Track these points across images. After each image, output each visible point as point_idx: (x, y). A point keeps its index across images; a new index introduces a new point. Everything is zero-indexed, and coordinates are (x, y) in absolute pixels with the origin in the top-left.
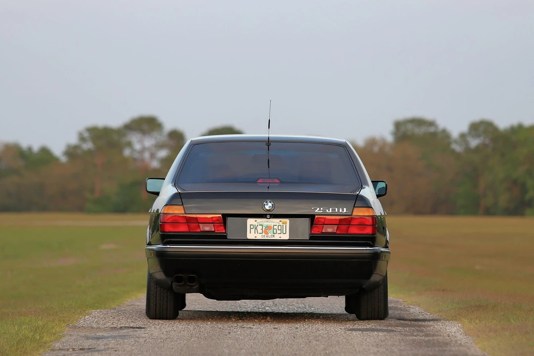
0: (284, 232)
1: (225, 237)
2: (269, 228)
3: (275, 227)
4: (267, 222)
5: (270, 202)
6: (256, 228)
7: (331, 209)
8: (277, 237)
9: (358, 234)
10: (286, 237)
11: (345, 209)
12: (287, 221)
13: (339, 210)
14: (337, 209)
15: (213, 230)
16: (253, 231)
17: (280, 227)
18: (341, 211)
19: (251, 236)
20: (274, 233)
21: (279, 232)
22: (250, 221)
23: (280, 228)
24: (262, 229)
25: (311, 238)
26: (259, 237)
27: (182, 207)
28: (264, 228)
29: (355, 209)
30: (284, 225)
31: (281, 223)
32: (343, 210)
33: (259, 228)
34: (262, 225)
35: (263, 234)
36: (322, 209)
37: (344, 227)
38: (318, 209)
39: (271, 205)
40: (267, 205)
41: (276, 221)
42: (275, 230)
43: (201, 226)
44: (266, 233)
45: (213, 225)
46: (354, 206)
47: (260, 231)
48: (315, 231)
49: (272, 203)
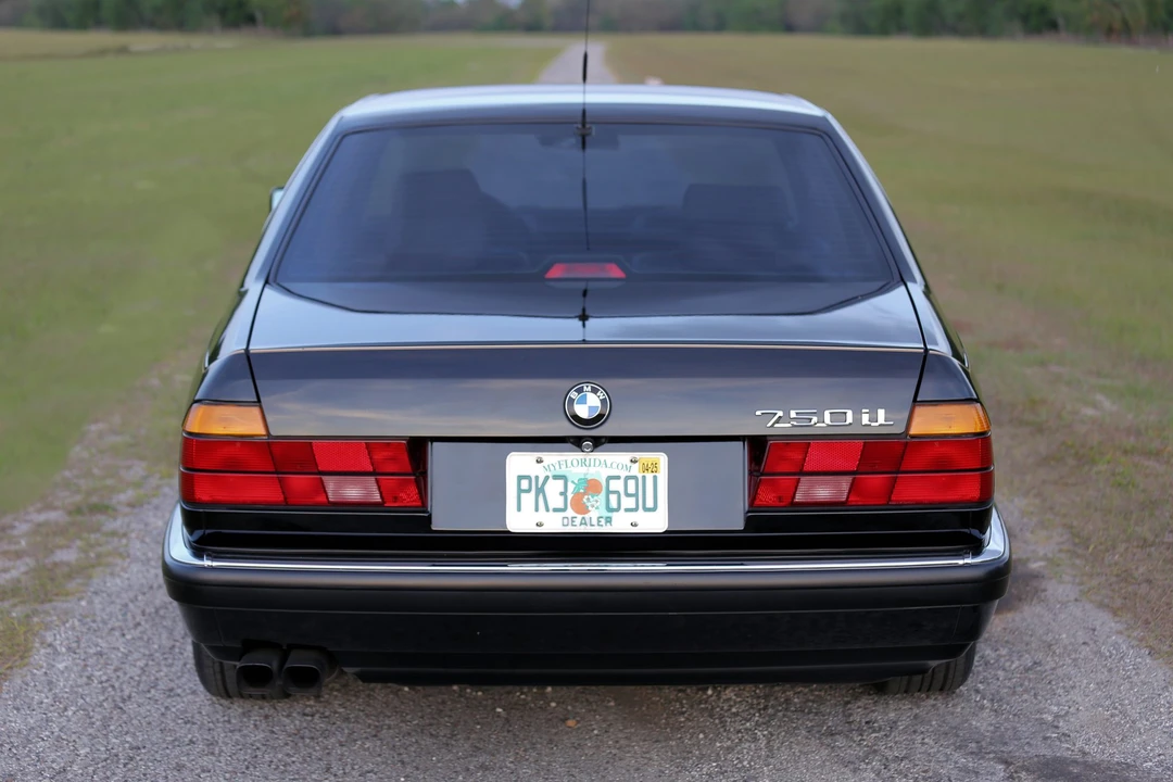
0: (650, 504)
1: (423, 523)
2: (592, 486)
3: (616, 485)
4: (583, 463)
5: (594, 391)
6: (540, 491)
7: (827, 414)
8: (621, 524)
9: (932, 505)
10: (655, 522)
11: (881, 413)
12: (660, 459)
13: (857, 420)
14: (850, 414)
15: (377, 498)
16: (528, 499)
17: (631, 483)
18: (865, 419)
19: (520, 520)
20: (610, 510)
21: (628, 502)
22: (519, 462)
23: (631, 490)
24: (564, 494)
25: (750, 522)
26: (554, 524)
27: (255, 411)
28: (571, 487)
29: (919, 410)
30: (650, 477)
31: (635, 470)
33: (553, 489)
34: (563, 478)
35: (570, 513)
37: (876, 480)
39: (598, 403)
40: (583, 401)
41: (618, 460)
42: (613, 498)
43: (331, 484)
44: (581, 508)
45: (377, 481)
46: (915, 400)
47: (555, 500)
48: (767, 497)
49: (602, 394)
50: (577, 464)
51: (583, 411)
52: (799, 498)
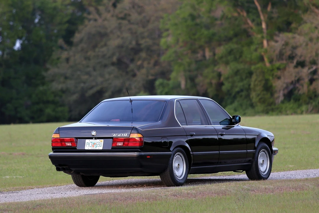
0: (101, 146)
1: (76, 149)
2: (94, 144)
3: (97, 144)
4: (94, 141)
6: (89, 144)
7: (120, 134)
8: (97, 148)
9: (133, 146)
10: (101, 148)
11: (126, 134)
12: (103, 140)
13: (123, 135)
14: (123, 134)
15: (71, 145)
16: (88, 145)
19: (87, 148)
21: (98, 146)
22: (87, 141)
23: (99, 144)
25: (112, 148)
26: (90, 148)
27: (59, 135)
30: (101, 142)
31: (100, 142)
32: (125, 135)
33: (91, 144)
35: (92, 147)
36: (116, 134)
37: (126, 143)
38: (115, 134)
39: (95, 133)
40: (93, 133)
41: (98, 140)
43: (66, 143)
44: (93, 146)
45: (71, 143)
46: (131, 133)
47: (91, 145)
48: (114, 145)
49: (95, 132)
50: (93, 141)
51: (93, 134)
52: (117, 145)
